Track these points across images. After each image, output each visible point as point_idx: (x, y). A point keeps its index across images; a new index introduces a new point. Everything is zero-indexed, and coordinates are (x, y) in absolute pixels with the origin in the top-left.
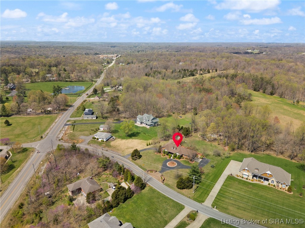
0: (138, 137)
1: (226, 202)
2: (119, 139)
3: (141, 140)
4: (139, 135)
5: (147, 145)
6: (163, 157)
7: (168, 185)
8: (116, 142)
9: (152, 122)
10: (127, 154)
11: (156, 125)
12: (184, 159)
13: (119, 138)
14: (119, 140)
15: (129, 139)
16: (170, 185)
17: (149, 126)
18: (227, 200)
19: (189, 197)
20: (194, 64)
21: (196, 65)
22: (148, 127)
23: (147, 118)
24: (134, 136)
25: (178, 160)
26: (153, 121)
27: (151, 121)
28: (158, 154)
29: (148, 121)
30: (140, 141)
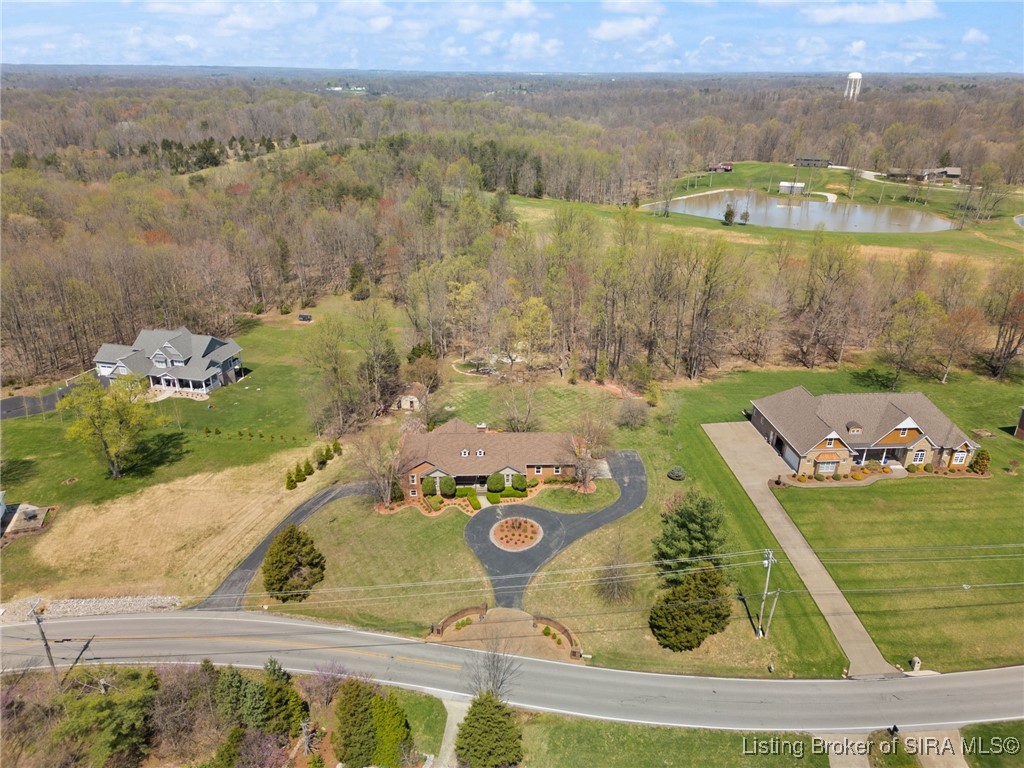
0: (188, 457)
1: (910, 613)
2: (76, 511)
3: (228, 472)
4: (185, 447)
5: (292, 485)
6: (434, 514)
7: (615, 659)
8: (71, 532)
9: (212, 364)
10: (211, 577)
11: (231, 373)
12: (542, 487)
13: (72, 505)
14: (82, 511)
15: (143, 485)
16: (623, 650)
17: (204, 390)
18: (904, 603)
19: (770, 673)
20: (196, 122)
21: (205, 125)
22: (202, 394)
23: (173, 351)
24: (159, 463)
25: (519, 501)
26: (212, 356)
27: (207, 360)
28: (398, 510)
29: (186, 362)
30: (219, 476)
